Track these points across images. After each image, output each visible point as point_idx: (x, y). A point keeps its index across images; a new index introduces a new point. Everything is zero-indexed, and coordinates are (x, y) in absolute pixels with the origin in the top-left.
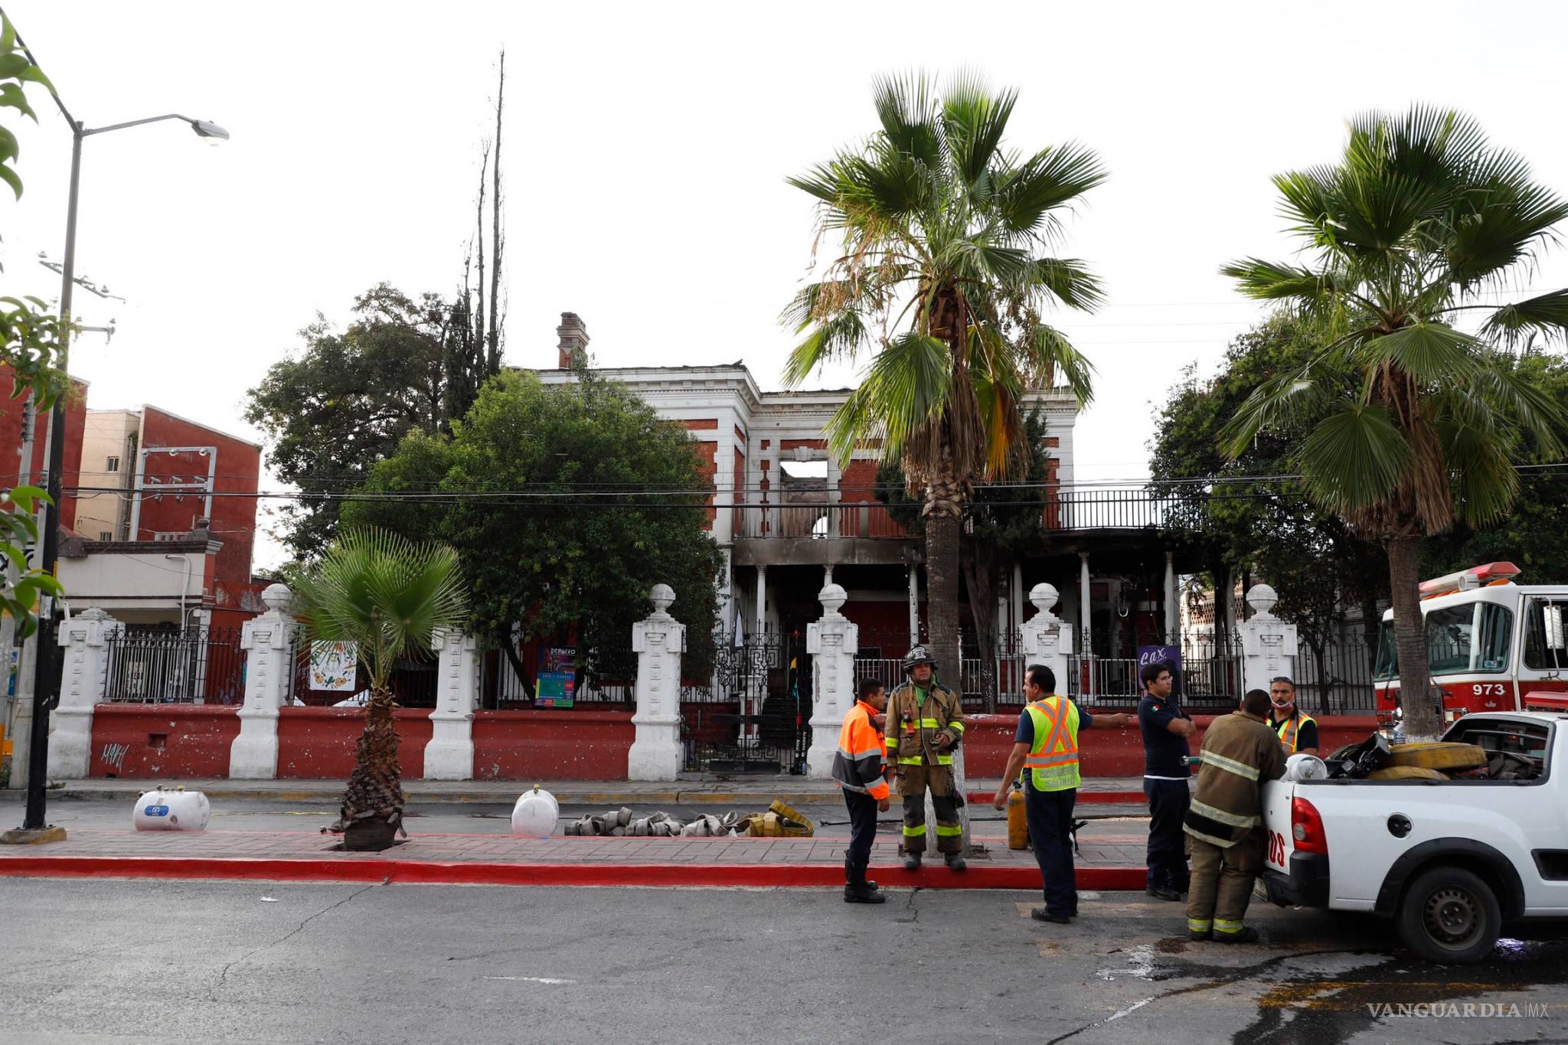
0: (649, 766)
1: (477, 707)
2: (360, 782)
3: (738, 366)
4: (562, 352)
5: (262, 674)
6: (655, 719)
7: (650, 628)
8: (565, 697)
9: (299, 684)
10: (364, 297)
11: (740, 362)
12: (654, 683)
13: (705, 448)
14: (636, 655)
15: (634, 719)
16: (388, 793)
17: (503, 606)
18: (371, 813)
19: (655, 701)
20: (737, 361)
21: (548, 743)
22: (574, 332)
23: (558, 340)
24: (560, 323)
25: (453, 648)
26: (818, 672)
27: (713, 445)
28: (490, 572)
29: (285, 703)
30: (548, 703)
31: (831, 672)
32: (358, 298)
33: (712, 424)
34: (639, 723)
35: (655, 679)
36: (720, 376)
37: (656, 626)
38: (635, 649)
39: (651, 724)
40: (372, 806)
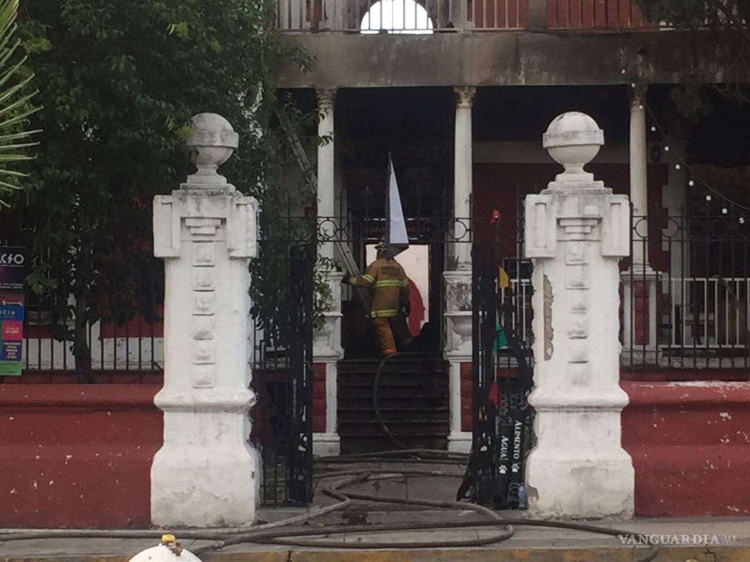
0: (196, 495)
6: (204, 397)
7: (190, 208)
12: (203, 323)
14: (160, 264)
15: (160, 399)
19: (204, 361)
26: (549, 297)
31: (577, 297)
34: (172, 408)
35: (203, 313)
37: (205, 202)
38: (159, 252)
39: (197, 409)
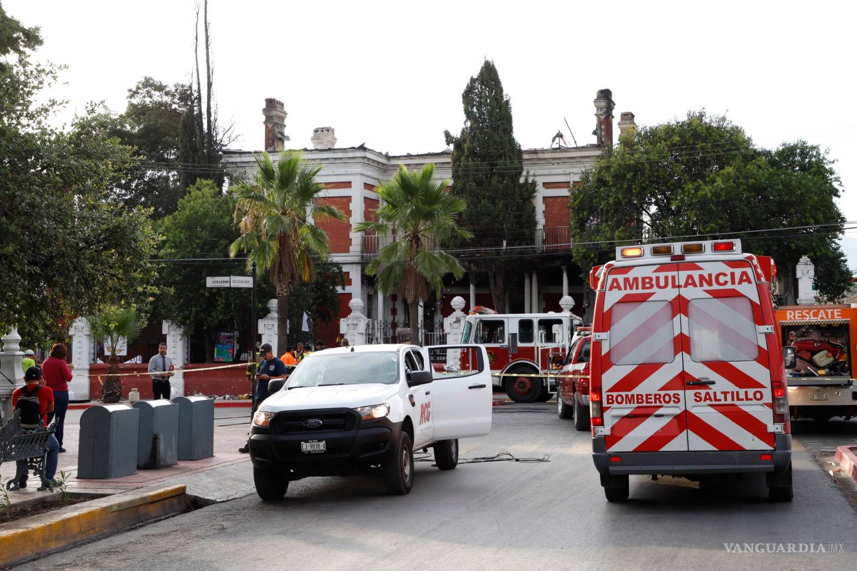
1: (186, 362)
2: (108, 382)
3: (362, 148)
4: (266, 126)
5: (80, 348)
7: (266, 322)
8: (228, 356)
9: (100, 353)
10: (134, 89)
11: (363, 144)
13: (345, 200)
14: (260, 336)
16: (116, 386)
17: (193, 312)
18: (111, 392)
20: (361, 144)
21: (219, 380)
22: (274, 113)
23: (263, 118)
24: (265, 107)
25: (173, 333)
27: (349, 199)
28: (187, 296)
29: (92, 362)
30: (220, 360)
32: (130, 90)
33: (348, 185)
36: (350, 155)
37: (269, 320)
38: (259, 332)
40: (111, 390)
